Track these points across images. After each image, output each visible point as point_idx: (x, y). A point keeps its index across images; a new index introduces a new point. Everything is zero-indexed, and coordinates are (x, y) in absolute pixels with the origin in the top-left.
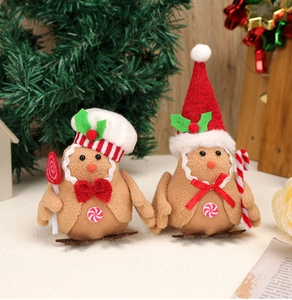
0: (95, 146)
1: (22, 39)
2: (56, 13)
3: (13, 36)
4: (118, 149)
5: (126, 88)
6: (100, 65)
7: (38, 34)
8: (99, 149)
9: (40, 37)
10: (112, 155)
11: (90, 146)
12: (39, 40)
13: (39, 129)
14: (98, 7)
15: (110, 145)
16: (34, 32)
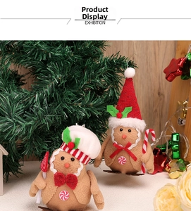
0: (72, 152)
1: (10, 79)
2: (34, 60)
3: (3, 78)
4: (87, 157)
5: (84, 114)
6: (66, 98)
7: (21, 74)
8: (74, 155)
9: (23, 76)
10: (82, 159)
11: (69, 152)
12: (22, 78)
13: (23, 144)
14: (64, 56)
15: (82, 153)
16: (19, 73)
